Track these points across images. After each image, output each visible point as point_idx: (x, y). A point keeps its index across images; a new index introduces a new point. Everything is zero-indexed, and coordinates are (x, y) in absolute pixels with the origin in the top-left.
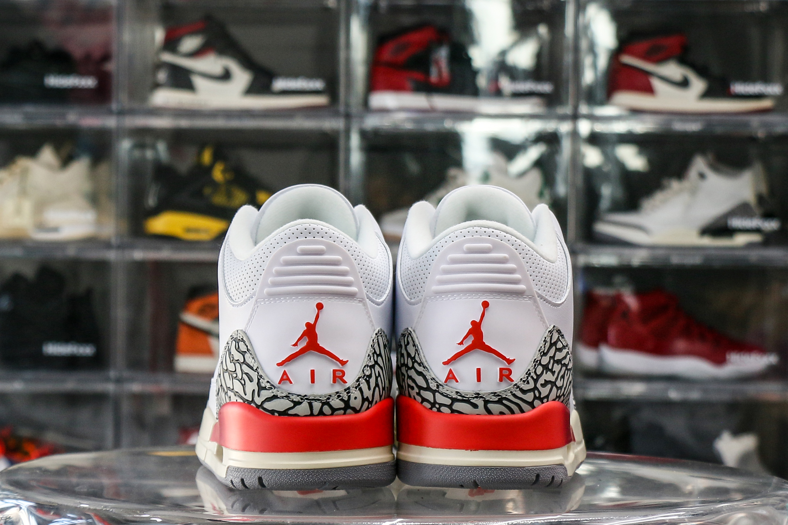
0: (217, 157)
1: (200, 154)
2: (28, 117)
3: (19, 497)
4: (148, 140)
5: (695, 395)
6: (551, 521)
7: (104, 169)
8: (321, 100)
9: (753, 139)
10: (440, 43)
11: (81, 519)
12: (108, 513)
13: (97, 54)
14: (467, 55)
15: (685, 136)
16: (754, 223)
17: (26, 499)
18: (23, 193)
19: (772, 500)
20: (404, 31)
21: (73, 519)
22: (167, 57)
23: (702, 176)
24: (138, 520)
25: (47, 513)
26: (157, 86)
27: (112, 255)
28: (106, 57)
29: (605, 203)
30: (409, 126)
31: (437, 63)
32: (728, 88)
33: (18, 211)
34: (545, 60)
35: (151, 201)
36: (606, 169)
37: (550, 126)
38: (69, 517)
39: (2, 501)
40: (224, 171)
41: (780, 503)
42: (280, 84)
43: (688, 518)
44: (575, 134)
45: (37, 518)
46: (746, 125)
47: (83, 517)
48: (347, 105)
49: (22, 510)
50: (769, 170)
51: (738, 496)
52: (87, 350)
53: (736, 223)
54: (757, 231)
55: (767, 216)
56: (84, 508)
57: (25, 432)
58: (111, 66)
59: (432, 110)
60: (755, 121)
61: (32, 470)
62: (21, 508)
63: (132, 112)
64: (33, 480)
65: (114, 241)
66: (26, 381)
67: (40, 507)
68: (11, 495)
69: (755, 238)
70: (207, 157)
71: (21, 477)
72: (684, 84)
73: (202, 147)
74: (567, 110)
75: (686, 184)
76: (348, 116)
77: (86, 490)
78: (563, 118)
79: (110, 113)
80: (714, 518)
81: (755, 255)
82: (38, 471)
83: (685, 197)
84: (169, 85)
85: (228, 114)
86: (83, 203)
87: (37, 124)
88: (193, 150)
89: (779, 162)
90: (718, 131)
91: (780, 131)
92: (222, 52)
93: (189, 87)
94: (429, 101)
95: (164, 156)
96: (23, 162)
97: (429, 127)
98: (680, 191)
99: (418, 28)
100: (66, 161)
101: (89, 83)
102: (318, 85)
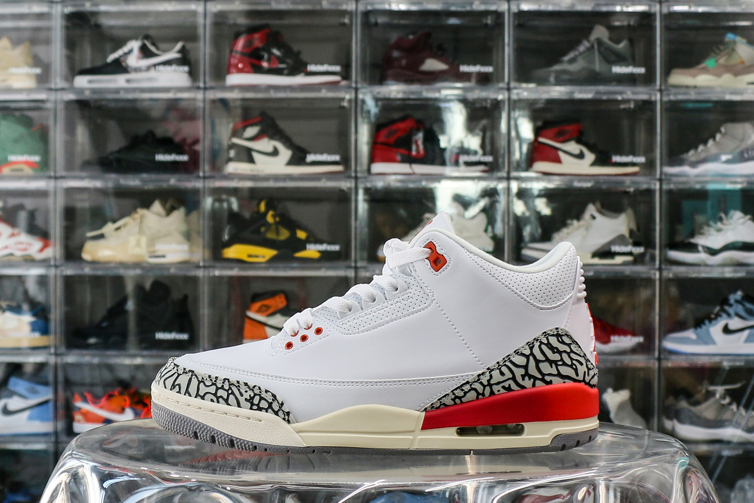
0: (269, 207)
1: (258, 205)
2: (143, 181)
4: (224, 197)
7: (194, 215)
8: (339, 168)
9: (626, 193)
10: (418, 130)
13: (190, 139)
14: (437, 137)
15: (581, 190)
16: (628, 248)
18: (141, 231)
20: (393, 122)
22: (236, 141)
23: (594, 218)
26: (230, 160)
27: (200, 273)
28: (196, 142)
29: (527, 237)
30: (398, 185)
31: (416, 143)
33: (138, 244)
34: (488, 140)
35: (226, 237)
36: (527, 214)
37: (492, 184)
40: (274, 216)
42: (310, 158)
44: (508, 191)
46: (622, 183)
48: (356, 171)
52: (184, 337)
53: (616, 248)
54: (630, 254)
55: (636, 244)
58: (199, 147)
59: (413, 174)
60: (628, 180)
63: (212, 177)
65: (201, 264)
66: (143, 357)
69: (629, 258)
70: (263, 207)
72: (581, 156)
73: (260, 200)
74: (504, 174)
75: (582, 223)
76: (356, 178)
78: (500, 179)
79: (199, 177)
81: (628, 270)
83: (582, 231)
84: (238, 159)
85: (276, 178)
86: (180, 238)
87: (150, 186)
88: (255, 203)
89: (642, 208)
90: (604, 187)
91: (644, 186)
92: (272, 137)
93: (251, 160)
94: (411, 167)
95: (235, 206)
96: (141, 212)
97: (411, 186)
98: (579, 228)
99: (403, 119)
100: (169, 211)
101: (184, 158)
102: (337, 158)
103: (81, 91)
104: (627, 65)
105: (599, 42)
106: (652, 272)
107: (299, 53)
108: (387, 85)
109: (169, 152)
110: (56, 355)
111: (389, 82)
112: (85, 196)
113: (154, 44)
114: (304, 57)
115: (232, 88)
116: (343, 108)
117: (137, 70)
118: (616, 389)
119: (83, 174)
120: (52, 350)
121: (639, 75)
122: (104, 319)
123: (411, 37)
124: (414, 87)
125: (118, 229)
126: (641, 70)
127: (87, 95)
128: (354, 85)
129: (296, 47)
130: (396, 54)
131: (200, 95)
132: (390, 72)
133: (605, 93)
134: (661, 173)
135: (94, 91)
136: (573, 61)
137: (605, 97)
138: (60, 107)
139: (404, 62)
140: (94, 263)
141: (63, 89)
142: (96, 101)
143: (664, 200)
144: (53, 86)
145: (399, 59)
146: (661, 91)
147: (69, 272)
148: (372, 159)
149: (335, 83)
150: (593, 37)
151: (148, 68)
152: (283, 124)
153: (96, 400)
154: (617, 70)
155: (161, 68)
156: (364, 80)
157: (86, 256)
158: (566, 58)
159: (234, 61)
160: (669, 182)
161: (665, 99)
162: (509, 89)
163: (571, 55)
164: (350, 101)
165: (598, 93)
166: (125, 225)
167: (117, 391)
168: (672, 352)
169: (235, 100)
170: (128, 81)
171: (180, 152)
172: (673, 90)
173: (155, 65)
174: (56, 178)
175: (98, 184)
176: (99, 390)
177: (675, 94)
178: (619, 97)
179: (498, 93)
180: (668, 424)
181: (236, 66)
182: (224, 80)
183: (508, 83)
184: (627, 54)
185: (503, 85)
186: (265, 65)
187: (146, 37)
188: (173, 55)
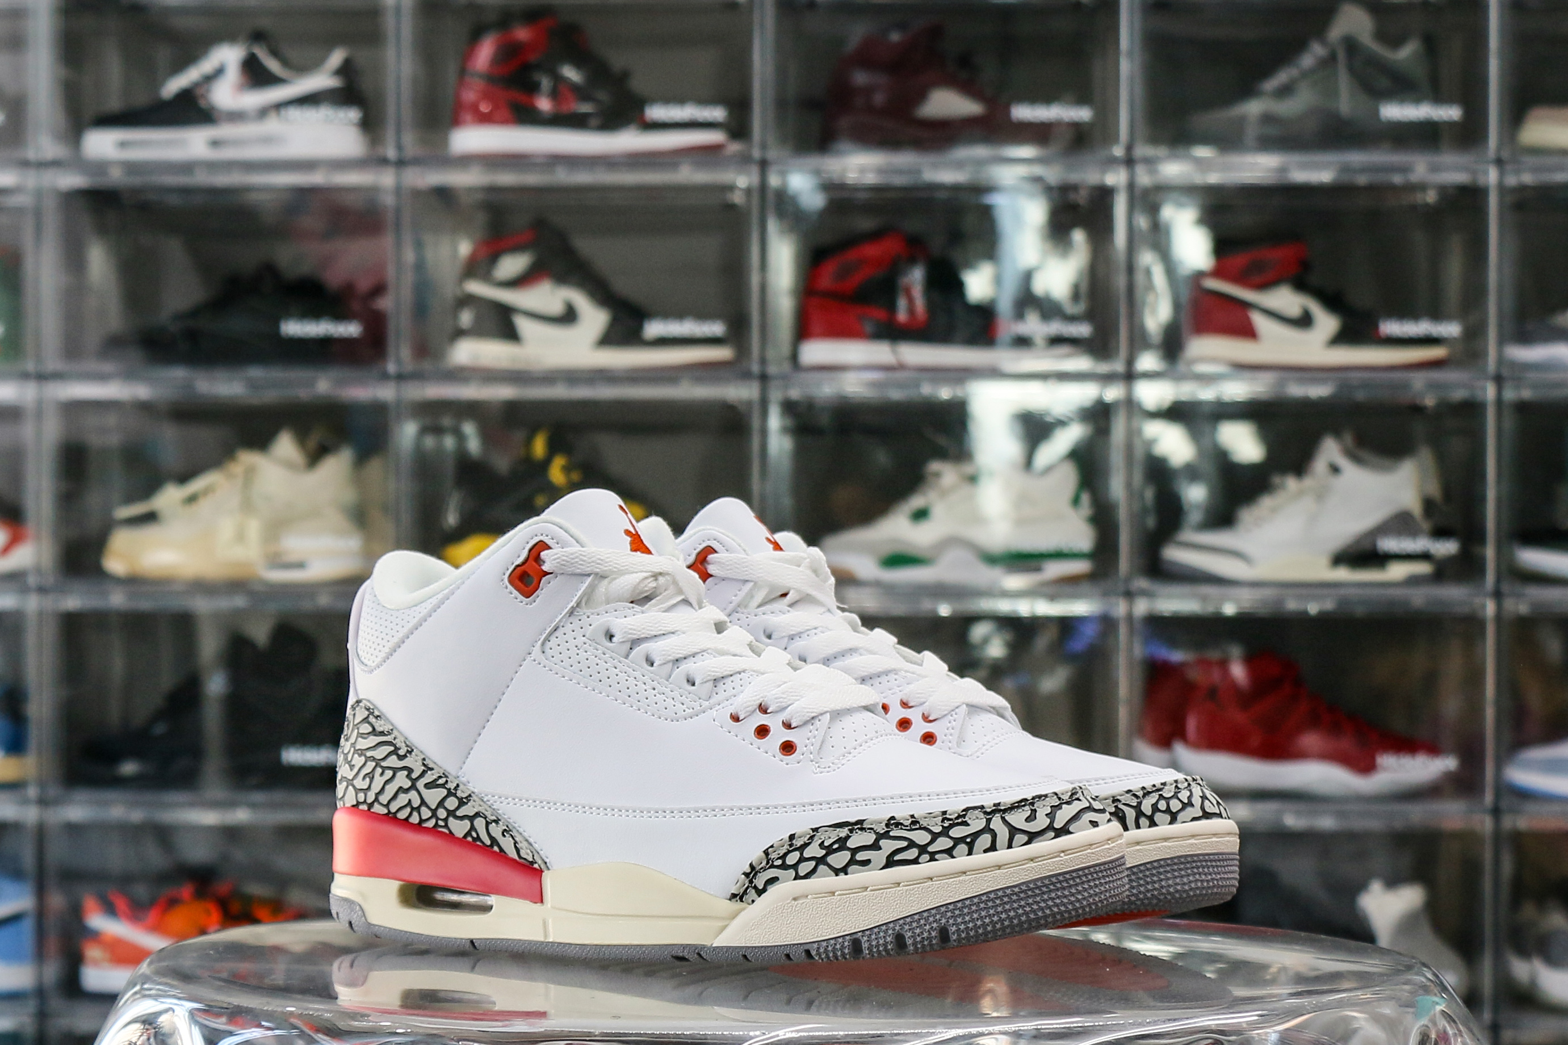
0: (555, 447)
1: (529, 442)
2: (252, 384)
3: (178, 994)
4: (447, 421)
5: (1326, 823)
7: (375, 467)
8: (722, 353)
9: (1417, 409)
10: (912, 260)
13: (364, 285)
15: (1307, 405)
16: (1420, 544)
18: (247, 506)
19: (1397, 991)
23: (1335, 469)
25: (221, 1020)
26: (459, 333)
28: (379, 289)
29: (1193, 516)
31: (908, 292)
32: (1375, 327)
33: (240, 537)
35: (451, 519)
40: (567, 469)
41: (1409, 996)
42: (654, 329)
44: (1131, 404)
46: (1406, 386)
48: (763, 361)
50: (1441, 458)
53: (1389, 544)
54: (1425, 556)
55: (1440, 533)
57: (256, 889)
58: (385, 303)
59: (901, 367)
60: (1419, 380)
63: (417, 376)
64: (201, 967)
66: (253, 806)
67: (210, 1010)
69: (1422, 568)
70: (539, 447)
72: (1305, 321)
73: (533, 431)
74: (1119, 365)
75: (1308, 482)
76: (764, 378)
79: (385, 377)
81: (1419, 597)
83: (1308, 503)
84: (478, 331)
85: (572, 376)
86: (336, 518)
87: (270, 396)
88: (519, 436)
89: (1457, 446)
90: (1360, 396)
91: (1459, 395)
92: (562, 278)
93: (510, 334)
94: (894, 352)
95: (474, 445)
96: (248, 458)
97: (896, 395)
98: (1300, 494)
99: (875, 236)
100: (316, 456)
101: (351, 329)
102: (716, 328)
103: (100, 167)
104: (1418, 100)
105: (1351, 45)
106: (1477, 601)
107: (625, 76)
108: (839, 153)
109: (314, 313)
110: (43, 802)
111: (843, 145)
112: (111, 420)
113: (275, 53)
114: (638, 84)
115: (466, 160)
116: (731, 207)
117: (236, 116)
118: (1393, 882)
119: (108, 367)
120: (32, 792)
121: (1451, 124)
122: (159, 715)
123: (895, 37)
124: (904, 159)
125: (192, 499)
126: (1451, 113)
127: (116, 177)
128: (756, 153)
129: (618, 60)
130: (860, 78)
131: (386, 179)
132: (844, 122)
133: (1364, 170)
134: (1501, 360)
135: (132, 167)
136: (1285, 91)
137: (1362, 180)
138: (50, 205)
139: (879, 99)
140: (133, 582)
141: (55, 164)
142: (135, 191)
143: (1508, 424)
144: (31, 154)
145: (868, 91)
146: (1499, 162)
147: (73, 602)
148: (803, 331)
149: (711, 151)
150: (1336, 32)
151: (263, 112)
152: (586, 246)
153: (136, 912)
154: (1394, 112)
155: (294, 113)
156: (783, 140)
157: (115, 564)
158: (1271, 84)
159: (469, 96)
160: (1518, 381)
161: (1511, 181)
162: (1129, 162)
163: (1282, 77)
164: (748, 191)
165: (1345, 169)
166: (207, 491)
167: (186, 891)
168: (1525, 795)
169: (470, 190)
170: (215, 143)
171: (340, 315)
172: (1530, 160)
173: (279, 106)
174: (42, 377)
175: (141, 391)
176: (141, 891)
177: (1535, 170)
178: (1397, 179)
179: (1104, 172)
180: (1521, 969)
181: (475, 109)
182: (445, 142)
183: (1129, 148)
184: (1419, 72)
185: (1118, 151)
186: (544, 104)
187: (258, 36)
188: (321, 80)
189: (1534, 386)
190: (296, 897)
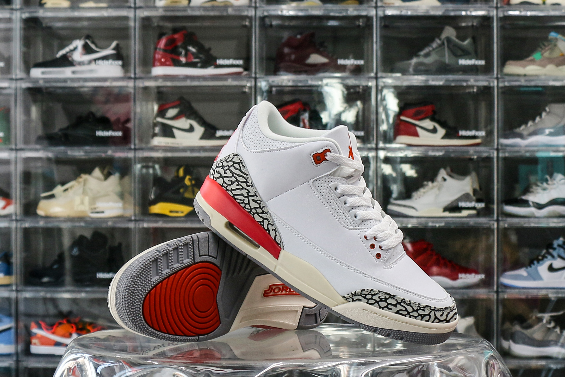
0: (186, 172)
1: (178, 171)
2: (86, 152)
3: (84, 352)
4: (150, 164)
6: (361, 361)
7: (126, 179)
9: (471, 160)
10: (305, 111)
11: (117, 363)
12: (130, 360)
13: (123, 119)
14: (320, 116)
15: (435, 158)
16: (472, 204)
17: (88, 353)
18: (84, 193)
19: (476, 349)
20: (285, 104)
21: (112, 363)
22: (159, 120)
23: (445, 180)
24: (145, 363)
25: (98, 361)
26: (155, 135)
27: (131, 225)
28: (128, 120)
29: (395, 195)
31: (303, 121)
32: (458, 133)
33: (82, 203)
34: (360, 118)
35: (152, 197)
36: (394, 175)
38: (110, 362)
39: (75, 354)
40: (190, 180)
41: (480, 351)
42: (219, 133)
43: (432, 359)
44: (377, 158)
45: (93, 363)
46: (468, 152)
47: (117, 362)
49: (85, 359)
50: (478, 175)
51: (459, 348)
53: (462, 204)
54: (474, 208)
55: (479, 201)
56: (117, 357)
57: (86, 320)
58: (130, 125)
60: (472, 150)
61: (91, 339)
62: (85, 358)
63: (141, 149)
64: (91, 343)
65: (133, 218)
66: (86, 292)
67: (95, 357)
68: (80, 351)
69: (473, 212)
70: (181, 173)
71: (84, 342)
72: (434, 131)
73: (179, 167)
74: (372, 145)
75: (435, 184)
77: (118, 348)
78: (370, 149)
79: (130, 149)
80: (446, 359)
81: (472, 222)
82: (93, 339)
83: (435, 191)
84: (161, 134)
85: (192, 149)
86: (116, 198)
87: (92, 156)
88: (174, 169)
89: (484, 172)
90: (453, 155)
91: (485, 155)
92: (188, 117)
93: (172, 135)
95: (159, 172)
96: (85, 177)
98: (432, 188)
99: (293, 103)
100: (107, 176)
101: (119, 134)
103: (36, 80)
104: (471, 59)
105: (449, 40)
106: (492, 223)
107: (209, 50)
108: (280, 75)
109: (107, 129)
110: (17, 291)
111: (282, 73)
112: (39, 164)
113: (93, 42)
114: (214, 52)
115: (156, 78)
116: (245, 93)
117: (81, 63)
118: (463, 316)
119: (38, 147)
120: (14, 288)
121: (481, 66)
122: (55, 262)
123: (299, 37)
124: (302, 77)
125: (66, 190)
126: (482, 62)
127: (41, 83)
128: (253, 75)
129: (207, 44)
130: (286, 50)
131: (131, 84)
132: (282, 65)
133: (453, 81)
134: (498, 144)
135: (46, 80)
136: (427, 55)
137: (453, 84)
138: (20, 93)
139: (293, 57)
140: (47, 217)
141: (21, 79)
142: (47, 88)
143: (500, 165)
144: (14, 77)
145: (289, 55)
146: (497, 78)
149: (238, 74)
150: (444, 36)
151: (90, 62)
152: (196, 106)
153: (49, 327)
154: (463, 62)
155: (100, 62)
156: (262, 71)
157: (40, 212)
158: (422, 53)
159: (158, 56)
160: (505, 151)
161: (501, 85)
162: (376, 78)
163: (426, 50)
164: (250, 88)
165: (447, 80)
166: (71, 187)
168: (507, 287)
170: (74, 72)
171: (115, 129)
172: (507, 78)
173: (95, 60)
174: (16, 150)
177: (508, 81)
178: (465, 84)
179: (368, 81)
180: (505, 344)
181: (160, 60)
182: (150, 72)
183: (376, 74)
184: (471, 49)
185: (372, 75)
186: (183, 60)
187: (88, 37)
188: (109, 51)
189: (509, 152)
190: (100, 322)
